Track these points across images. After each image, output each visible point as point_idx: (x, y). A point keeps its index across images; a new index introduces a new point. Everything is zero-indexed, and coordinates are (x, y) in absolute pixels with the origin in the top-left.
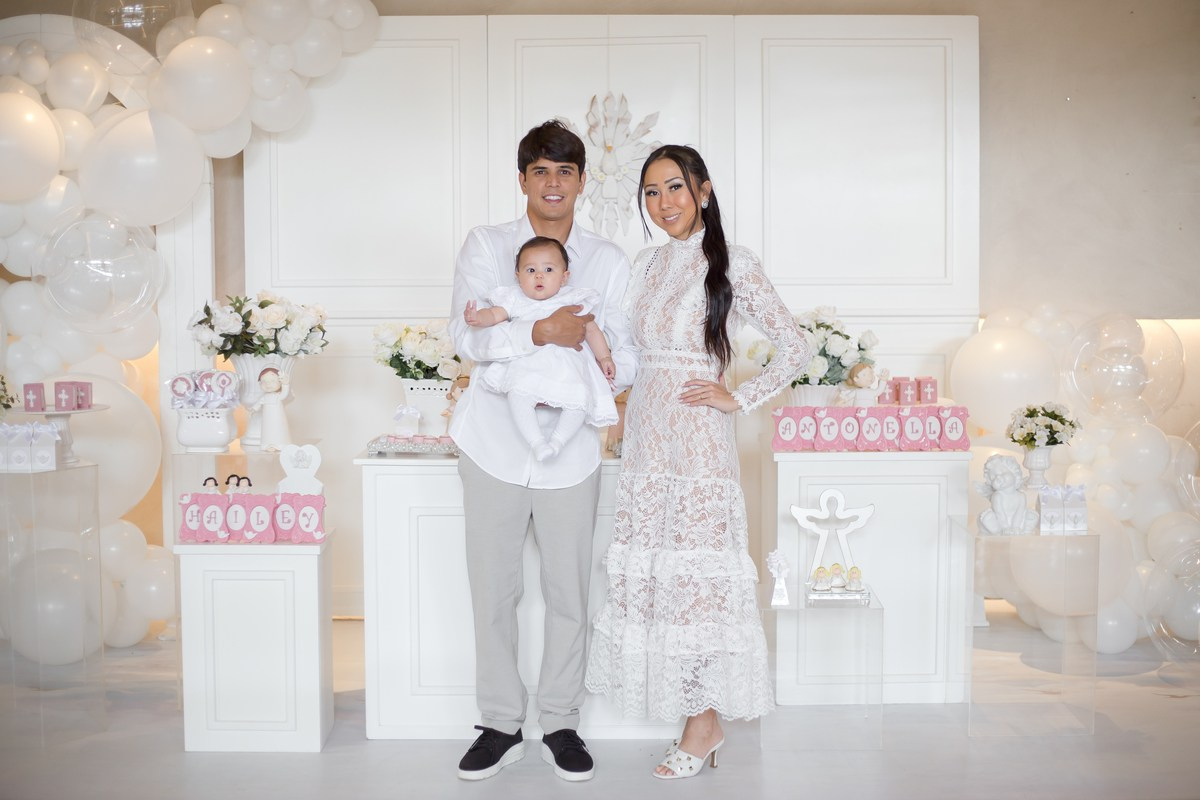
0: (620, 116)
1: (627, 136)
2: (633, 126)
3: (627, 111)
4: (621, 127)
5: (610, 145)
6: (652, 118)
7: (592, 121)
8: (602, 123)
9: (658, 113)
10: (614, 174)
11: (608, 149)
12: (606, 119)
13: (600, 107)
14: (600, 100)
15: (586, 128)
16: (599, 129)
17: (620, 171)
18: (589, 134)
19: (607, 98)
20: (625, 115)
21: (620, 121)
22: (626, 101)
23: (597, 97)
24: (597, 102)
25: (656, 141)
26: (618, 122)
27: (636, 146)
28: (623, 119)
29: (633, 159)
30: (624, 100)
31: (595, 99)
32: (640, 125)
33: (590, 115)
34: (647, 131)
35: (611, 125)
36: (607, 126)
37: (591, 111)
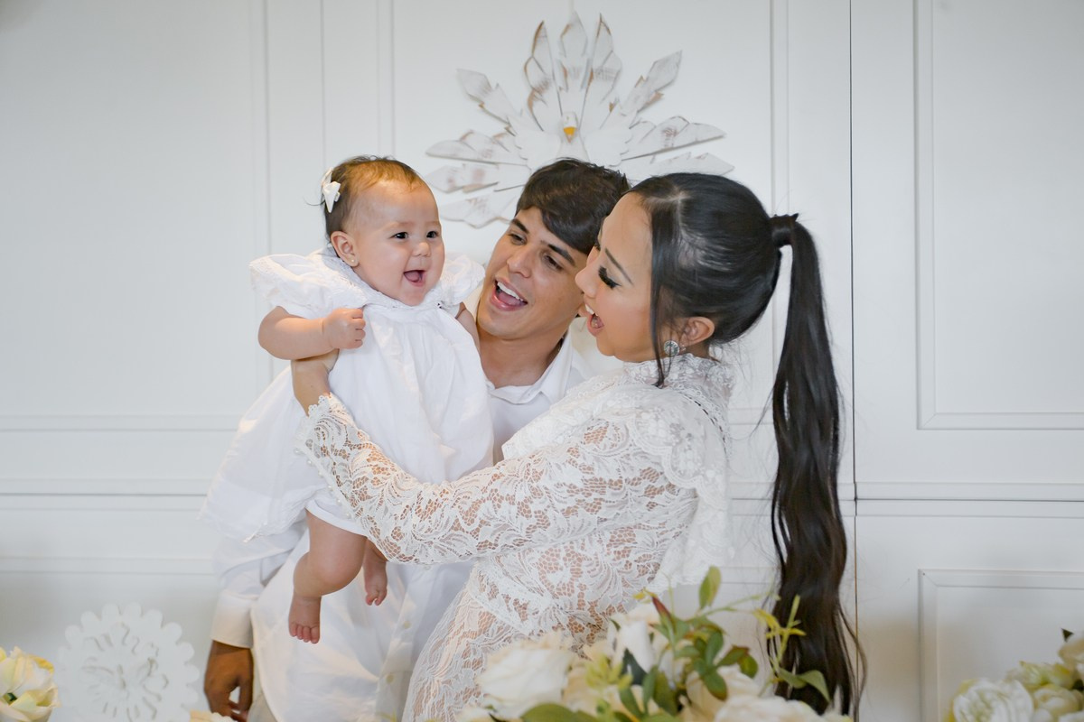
0: (596, 65)
1: (612, 107)
2: (625, 84)
3: (611, 52)
4: (598, 87)
6: (668, 66)
7: (535, 77)
8: (559, 81)
9: (679, 54)
11: (570, 135)
12: (566, 73)
13: (550, 51)
14: (553, 31)
15: (526, 94)
16: (550, 95)
18: (530, 105)
19: (568, 27)
20: (605, 62)
21: (594, 74)
22: (608, 30)
23: (546, 25)
24: (546, 36)
25: (673, 118)
26: (591, 78)
27: (630, 128)
28: (601, 71)
29: (624, 157)
30: (603, 28)
31: (542, 31)
32: (639, 82)
33: (532, 65)
34: (654, 95)
35: (576, 84)
36: (567, 88)
37: (532, 57)
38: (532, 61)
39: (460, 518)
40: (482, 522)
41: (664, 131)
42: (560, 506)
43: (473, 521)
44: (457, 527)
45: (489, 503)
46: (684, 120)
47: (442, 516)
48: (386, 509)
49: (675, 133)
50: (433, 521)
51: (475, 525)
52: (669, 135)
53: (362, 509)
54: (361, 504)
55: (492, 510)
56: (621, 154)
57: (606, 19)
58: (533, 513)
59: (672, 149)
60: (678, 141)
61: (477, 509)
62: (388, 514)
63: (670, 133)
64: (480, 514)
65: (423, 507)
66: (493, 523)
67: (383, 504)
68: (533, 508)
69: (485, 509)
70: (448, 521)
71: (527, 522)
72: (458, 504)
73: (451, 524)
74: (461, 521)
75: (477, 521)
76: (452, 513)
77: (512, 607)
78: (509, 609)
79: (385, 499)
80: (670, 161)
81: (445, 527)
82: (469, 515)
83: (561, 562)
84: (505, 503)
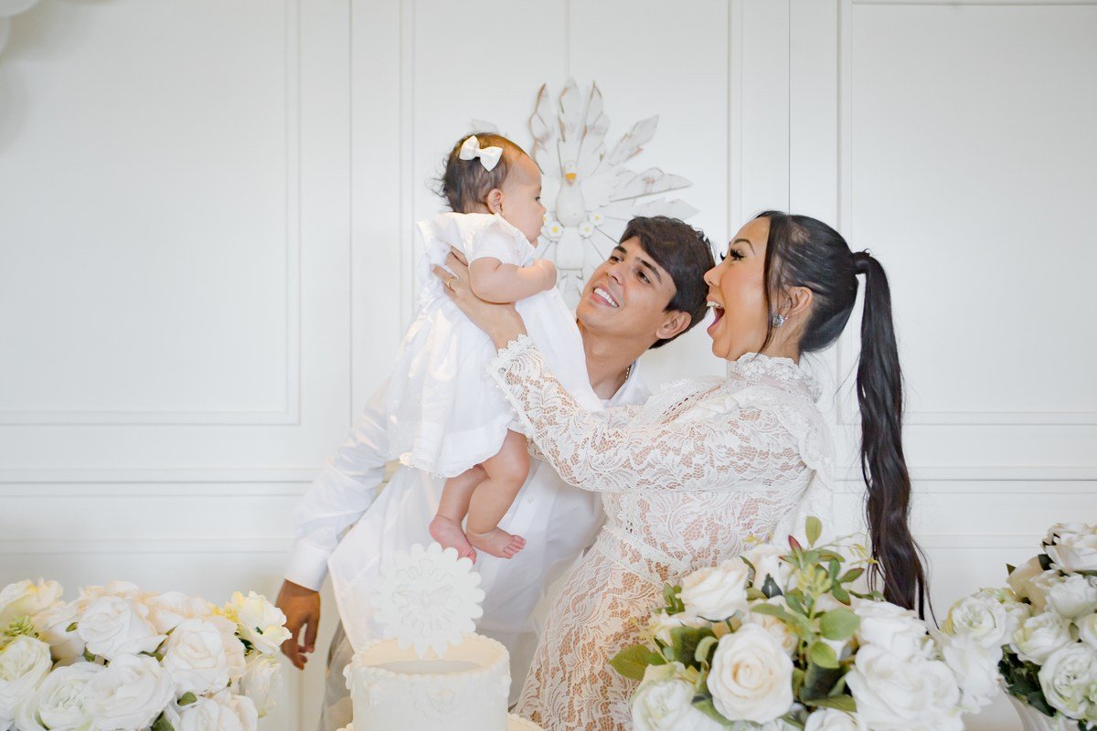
0: (590, 122)
1: (601, 157)
2: (612, 140)
3: (602, 112)
4: (591, 140)
5: (573, 170)
6: (647, 127)
7: (538, 130)
8: (557, 134)
9: (657, 118)
10: (578, 226)
11: (569, 179)
12: (562, 128)
13: (550, 109)
14: (553, 92)
16: (551, 145)
17: (588, 219)
19: (566, 90)
20: (597, 120)
21: (588, 130)
22: (600, 94)
23: (548, 87)
24: (547, 96)
25: (652, 169)
26: (585, 133)
27: (618, 175)
28: (593, 127)
29: (613, 199)
30: (596, 92)
31: (544, 91)
32: (624, 138)
33: (536, 118)
34: (636, 149)
35: (572, 137)
36: (564, 140)
37: (536, 112)
38: (536, 117)
39: (631, 458)
40: (649, 465)
41: (644, 180)
42: (717, 463)
43: (642, 462)
44: (627, 465)
45: (657, 451)
46: (661, 171)
47: (616, 454)
48: (570, 436)
49: (653, 182)
50: (607, 457)
51: (642, 466)
52: (648, 183)
53: (547, 433)
54: (547, 427)
55: (659, 457)
56: (610, 197)
57: (598, 85)
58: (693, 465)
59: (650, 194)
60: (655, 188)
61: (647, 454)
62: (570, 441)
63: (649, 181)
64: (649, 458)
65: (597, 443)
66: (657, 467)
67: (568, 432)
68: (695, 461)
69: (654, 455)
70: (620, 460)
71: (687, 470)
72: (630, 447)
73: (622, 462)
74: (632, 462)
75: (645, 463)
76: (624, 454)
77: (654, 569)
78: (651, 571)
79: (570, 428)
80: (648, 204)
81: (617, 464)
82: (639, 458)
83: (703, 531)
84: (671, 454)
